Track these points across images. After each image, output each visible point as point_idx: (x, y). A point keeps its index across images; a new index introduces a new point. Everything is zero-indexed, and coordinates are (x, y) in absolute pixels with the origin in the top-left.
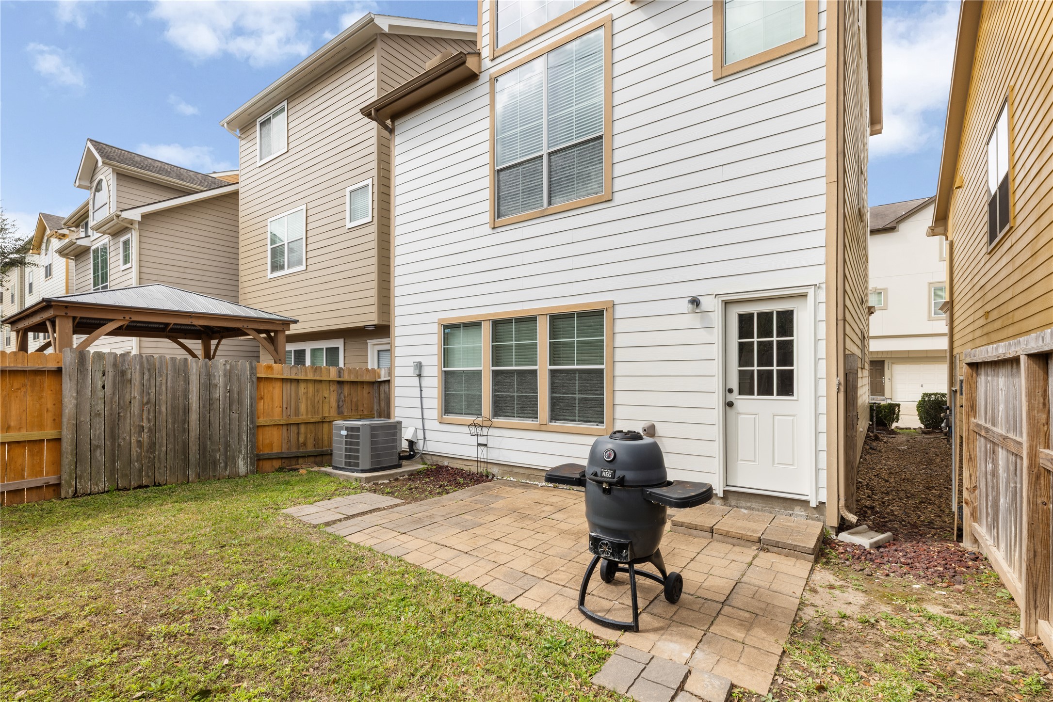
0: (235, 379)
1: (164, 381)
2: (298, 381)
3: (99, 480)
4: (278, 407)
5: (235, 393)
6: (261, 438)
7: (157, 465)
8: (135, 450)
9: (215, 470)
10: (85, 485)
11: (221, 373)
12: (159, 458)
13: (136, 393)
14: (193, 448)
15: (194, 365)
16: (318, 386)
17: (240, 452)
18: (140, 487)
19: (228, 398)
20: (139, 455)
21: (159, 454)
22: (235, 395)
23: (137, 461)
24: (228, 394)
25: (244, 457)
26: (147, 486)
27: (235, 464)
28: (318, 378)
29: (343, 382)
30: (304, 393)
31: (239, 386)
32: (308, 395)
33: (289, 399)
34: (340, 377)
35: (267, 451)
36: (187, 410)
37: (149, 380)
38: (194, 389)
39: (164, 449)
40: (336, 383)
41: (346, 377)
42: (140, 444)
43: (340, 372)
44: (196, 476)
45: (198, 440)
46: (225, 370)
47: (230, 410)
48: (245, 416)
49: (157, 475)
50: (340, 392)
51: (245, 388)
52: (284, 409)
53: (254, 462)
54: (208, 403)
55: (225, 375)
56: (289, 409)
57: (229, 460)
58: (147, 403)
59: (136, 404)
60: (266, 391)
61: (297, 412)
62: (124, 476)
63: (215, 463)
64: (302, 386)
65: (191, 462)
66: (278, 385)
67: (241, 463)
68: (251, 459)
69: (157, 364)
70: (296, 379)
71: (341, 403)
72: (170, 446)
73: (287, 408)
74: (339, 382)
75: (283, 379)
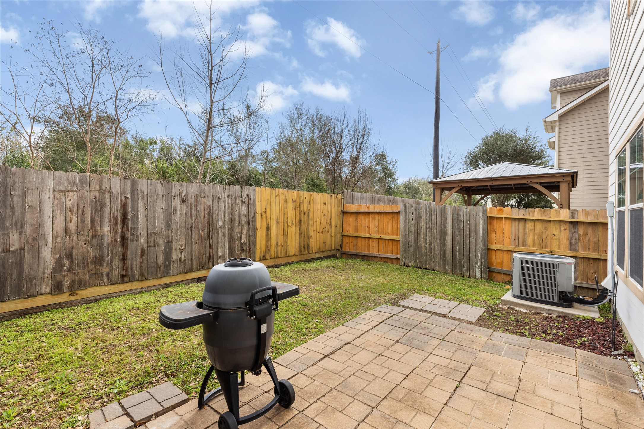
0: (472, 217)
1: (435, 218)
2: (525, 220)
3: (412, 261)
4: (508, 238)
5: (473, 226)
6: (494, 257)
7: (433, 260)
8: (424, 251)
9: (461, 270)
10: (407, 262)
11: (464, 214)
12: (434, 257)
13: (424, 223)
14: (450, 255)
15: (449, 209)
16: (547, 225)
17: (477, 263)
18: (426, 269)
19: (468, 229)
20: (426, 253)
21: (434, 255)
22: (473, 227)
23: (425, 256)
24: (468, 226)
25: (479, 267)
26: (429, 269)
27: (473, 270)
28: (547, 218)
29: (576, 223)
30: (531, 230)
31: (475, 222)
32: (536, 231)
33: (517, 233)
34: (573, 218)
35: (498, 267)
36: (446, 234)
37: (429, 217)
38: (450, 222)
39: (436, 252)
40: (568, 223)
41: (581, 218)
42: (426, 248)
43: (573, 214)
44: (451, 271)
45: (451, 251)
46: (466, 211)
47: (470, 236)
48: (480, 241)
49: (433, 265)
50: (573, 231)
51: (479, 224)
52: (513, 240)
53: (486, 272)
54: (457, 231)
55: (466, 215)
56: (517, 240)
57: (470, 267)
58: (429, 228)
59: (424, 228)
60: (498, 226)
61: (524, 243)
62: (420, 262)
63: (461, 267)
64: (529, 225)
65: (448, 262)
66: (508, 222)
67: (477, 270)
68: (483, 269)
69: (432, 209)
70: (523, 219)
71: (574, 241)
72: (438, 251)
73: (515, 240)
74: (571, 222)
75: (512, 218)
